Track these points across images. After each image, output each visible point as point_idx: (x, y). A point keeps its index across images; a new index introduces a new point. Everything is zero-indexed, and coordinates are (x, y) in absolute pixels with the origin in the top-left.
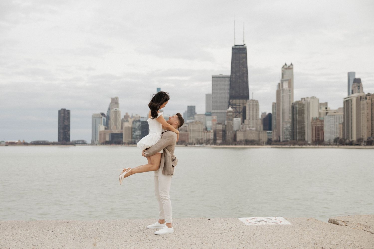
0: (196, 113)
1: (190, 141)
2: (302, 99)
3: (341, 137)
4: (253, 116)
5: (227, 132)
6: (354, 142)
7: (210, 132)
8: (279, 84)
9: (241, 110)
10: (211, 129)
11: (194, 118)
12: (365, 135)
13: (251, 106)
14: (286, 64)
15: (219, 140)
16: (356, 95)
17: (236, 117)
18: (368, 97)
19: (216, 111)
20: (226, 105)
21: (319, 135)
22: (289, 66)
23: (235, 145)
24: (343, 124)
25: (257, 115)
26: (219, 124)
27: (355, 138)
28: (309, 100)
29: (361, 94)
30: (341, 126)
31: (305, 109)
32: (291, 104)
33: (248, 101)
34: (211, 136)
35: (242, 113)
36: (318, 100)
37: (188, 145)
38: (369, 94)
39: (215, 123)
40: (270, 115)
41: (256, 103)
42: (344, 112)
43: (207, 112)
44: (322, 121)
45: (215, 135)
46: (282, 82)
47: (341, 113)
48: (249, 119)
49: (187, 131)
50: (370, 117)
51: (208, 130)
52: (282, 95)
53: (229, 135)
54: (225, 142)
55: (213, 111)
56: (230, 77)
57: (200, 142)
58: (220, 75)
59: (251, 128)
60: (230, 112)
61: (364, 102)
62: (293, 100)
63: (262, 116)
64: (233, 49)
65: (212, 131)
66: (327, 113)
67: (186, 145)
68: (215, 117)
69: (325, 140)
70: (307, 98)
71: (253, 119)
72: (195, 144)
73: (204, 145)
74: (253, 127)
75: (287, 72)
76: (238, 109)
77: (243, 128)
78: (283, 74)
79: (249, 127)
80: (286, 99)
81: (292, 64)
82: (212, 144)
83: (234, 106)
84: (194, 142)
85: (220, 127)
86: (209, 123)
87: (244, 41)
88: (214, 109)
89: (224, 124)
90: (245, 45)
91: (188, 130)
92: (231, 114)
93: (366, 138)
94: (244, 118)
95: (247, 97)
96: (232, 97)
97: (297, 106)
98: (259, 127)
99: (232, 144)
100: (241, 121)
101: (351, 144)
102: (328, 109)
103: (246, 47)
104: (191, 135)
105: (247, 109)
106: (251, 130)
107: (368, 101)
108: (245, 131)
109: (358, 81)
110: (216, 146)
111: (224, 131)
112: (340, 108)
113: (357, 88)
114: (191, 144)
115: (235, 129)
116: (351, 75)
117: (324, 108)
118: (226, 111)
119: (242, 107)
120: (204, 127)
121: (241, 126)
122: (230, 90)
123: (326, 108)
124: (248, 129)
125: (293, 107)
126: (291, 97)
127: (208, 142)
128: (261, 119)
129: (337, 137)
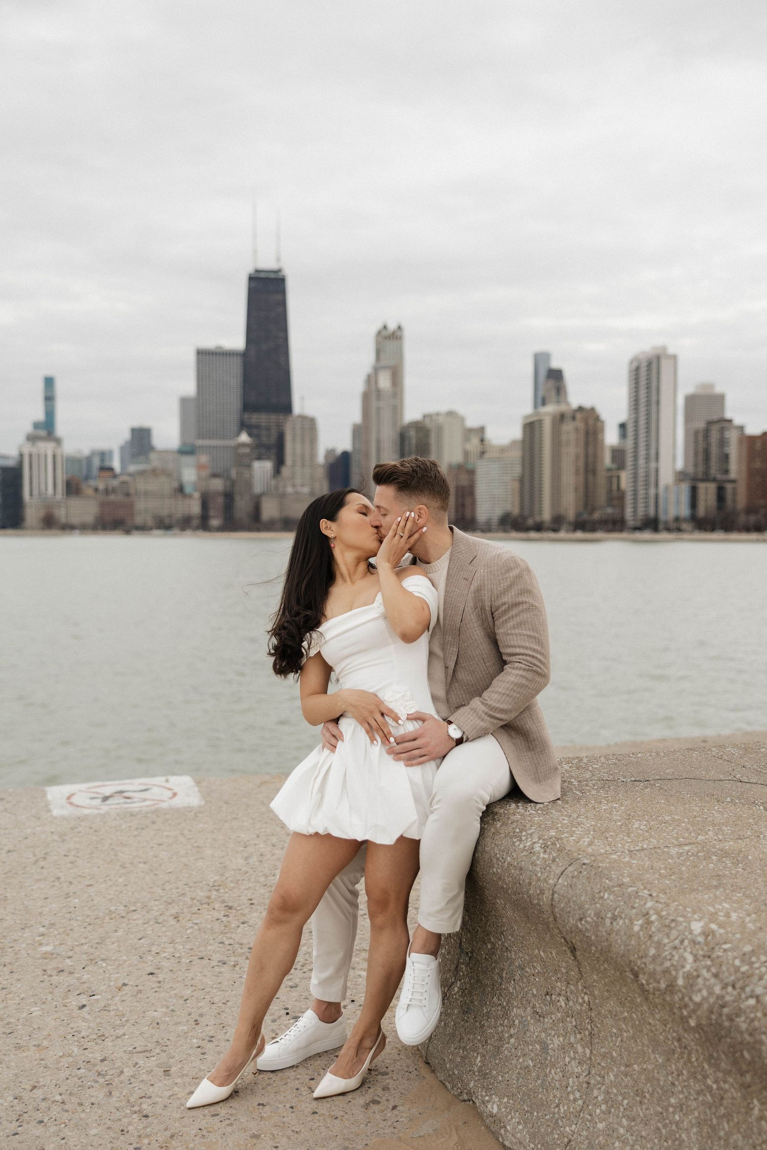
0: (152, 448)
1: (139, 520)
2: (424, 416)
3: (516, 511)
4: (303, 456)
5: (237, 498)
6: (546, 525)
7: (190, 497)
8: (369, 377)
9: (273, 439)
10: (196, 490)
11: (148, 461)
12: (570, 505)
13: (298, 432)
14: (385, 327)
15: (214, 517)
16: (550, 409)
17: (259, 458)
18: (578, 416)
19: (206, 442)
20: (234, 427)
21: (463, 506)
22: (394, 333)
23: (258, 530)
24: (521, 480)
25: (313, 455)
26: (215, 475)
27: (546, 515)
28: (441, 420)
29: (563, 408)
30: (516, 485)
31: (433, 441)
32: (398, 429)
33: (290, 418)
34: (195, 508)
35: (274, 451)
36: (462, 420)
37: (135, 532)
38: (581, 409)
39: (204, 473)
40: (346, 456)
41: (310, 425)
42: (523, 450)
43: (184, 443)
44: (472, 473)
45: (205, 505)
46: (376, 370)
47: (516, 454)
48: (294, 465)
49: (128, 494)
50: (581, 464)
51: (188, 489)
52: (374, 404)
53: (242, 506)
54: (231, 525)
55: (200, 442)
56: (245, 355)
57: (164, 525)
58: (218, 347)
59: (299, 489)
60: (243, 445)
61: (568, 427)
62: (402, 419)
63: (326, 457)
64: (251, 279)
65: (197, 495)
66: (483, 453)
67: (128, 532)
68: (204, 459)
69: (478, 518)
70: (438, 414)
71: (303, 465)
72: (151, 529)
73: (176, 531)
74: (303, 485)
75: (390, 345)
76: (265, 440)
77: (276, 488)
78: (378, 352)
79: (294, 486)
80: (386, 415)
81: (399, 328)
82: (197, 528)
83: (255, 431)
84: (150, 522)
85: (218, 485)
86: (189, 475)
87: (278, 260)
88: (201, 436)
89: (228, 478)
90: (279, 271)
91: (132, 491)
92: (247, 450)
93: (571, 514)
94: (280, 462)
95: (287, 408)
96: (248, 407)
97: (412, 433)
98: (317, 485)
99: (249, 529)
100: (274, 470)
101: (539, 528)
102: (486, 443)
103: (282, 277)
104: (141, 505)
105: (288, 438)
106: (297, 493)
107: (580, 425)
108: (283, 496)
109: (556, 376)
110: (207, 534)
111: (229, 497)
112: (514, 443)
113: (553, 393)
114: (143, 528)
115: (258, 489)
116: (540, 359)
117: (475, 441)
118: (232, 443)
119: (274, 433)
120: (175, 484)
121: (273, 483)
122: (244, 387)
123: (482, 440)
124: (290, 490)
125: (403, 437)
126: (397, 409)
127: (185, 524)
128: (324, 466)
129: (506, 513)
